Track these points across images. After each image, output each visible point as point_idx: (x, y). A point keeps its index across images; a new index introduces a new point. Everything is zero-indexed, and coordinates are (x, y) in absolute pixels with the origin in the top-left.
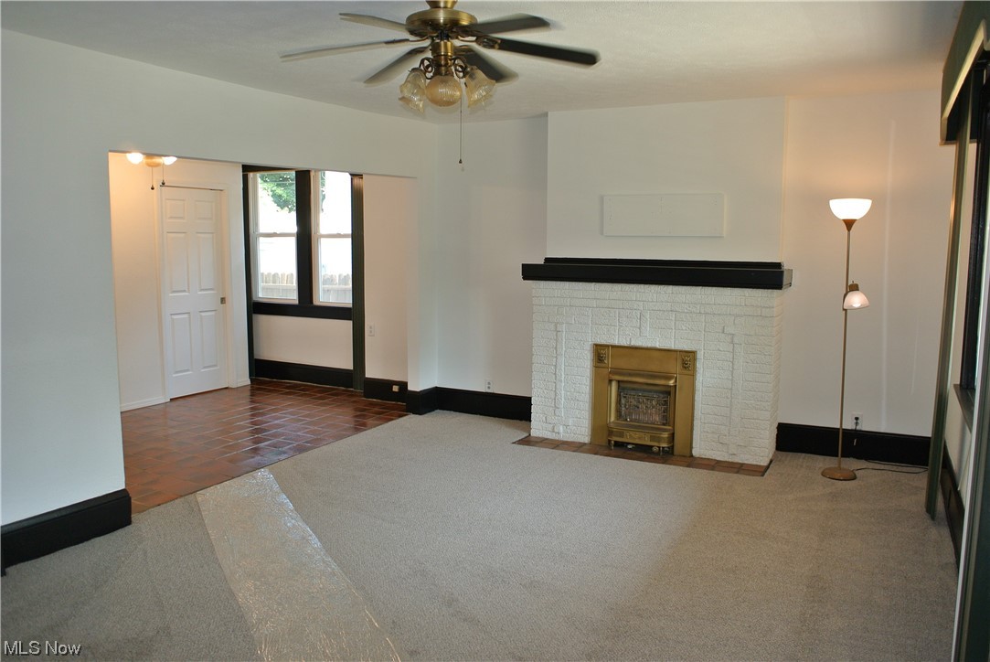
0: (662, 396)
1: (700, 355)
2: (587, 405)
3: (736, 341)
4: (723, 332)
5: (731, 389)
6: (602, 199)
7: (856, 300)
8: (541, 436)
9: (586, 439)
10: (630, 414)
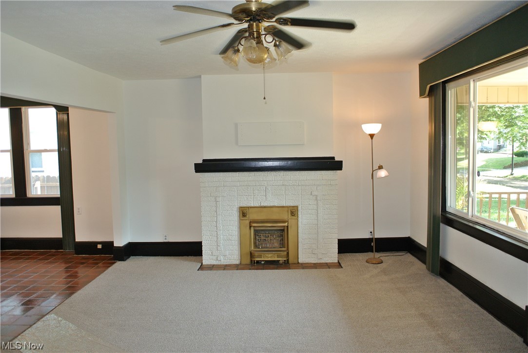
0: (279, 232)
1: (300, 208)
2: (237, 242)
3: (318, 198)
4: (311, 194)
5: (317, 224)
6: (236, 125)
7: (383, 173)
8: (209, 263)
9: (238, 262)
10: (262, 244)
